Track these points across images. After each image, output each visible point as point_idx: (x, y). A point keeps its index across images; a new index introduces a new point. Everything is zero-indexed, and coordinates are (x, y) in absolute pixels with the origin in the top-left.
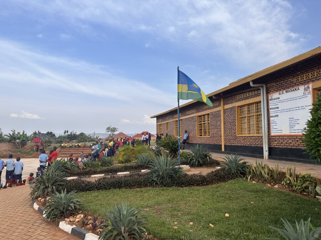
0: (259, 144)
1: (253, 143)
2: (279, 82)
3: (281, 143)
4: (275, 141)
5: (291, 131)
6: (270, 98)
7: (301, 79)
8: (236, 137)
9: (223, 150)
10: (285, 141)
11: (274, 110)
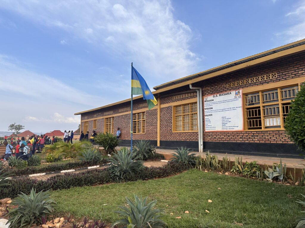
0: (194, 139)
1: (188, 138)
2: (214, 87)
3: (214, 138)
4: (209, 136)
5: (223, 128)
6: (205, 100)
7: (233, 86)
8: (172, 134)
9: (158, 145)
10: (218, 136)
11: (208, 110)
